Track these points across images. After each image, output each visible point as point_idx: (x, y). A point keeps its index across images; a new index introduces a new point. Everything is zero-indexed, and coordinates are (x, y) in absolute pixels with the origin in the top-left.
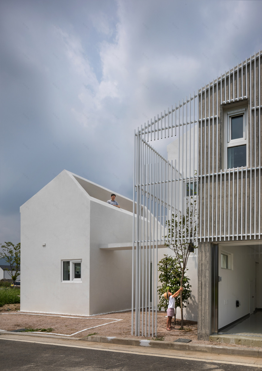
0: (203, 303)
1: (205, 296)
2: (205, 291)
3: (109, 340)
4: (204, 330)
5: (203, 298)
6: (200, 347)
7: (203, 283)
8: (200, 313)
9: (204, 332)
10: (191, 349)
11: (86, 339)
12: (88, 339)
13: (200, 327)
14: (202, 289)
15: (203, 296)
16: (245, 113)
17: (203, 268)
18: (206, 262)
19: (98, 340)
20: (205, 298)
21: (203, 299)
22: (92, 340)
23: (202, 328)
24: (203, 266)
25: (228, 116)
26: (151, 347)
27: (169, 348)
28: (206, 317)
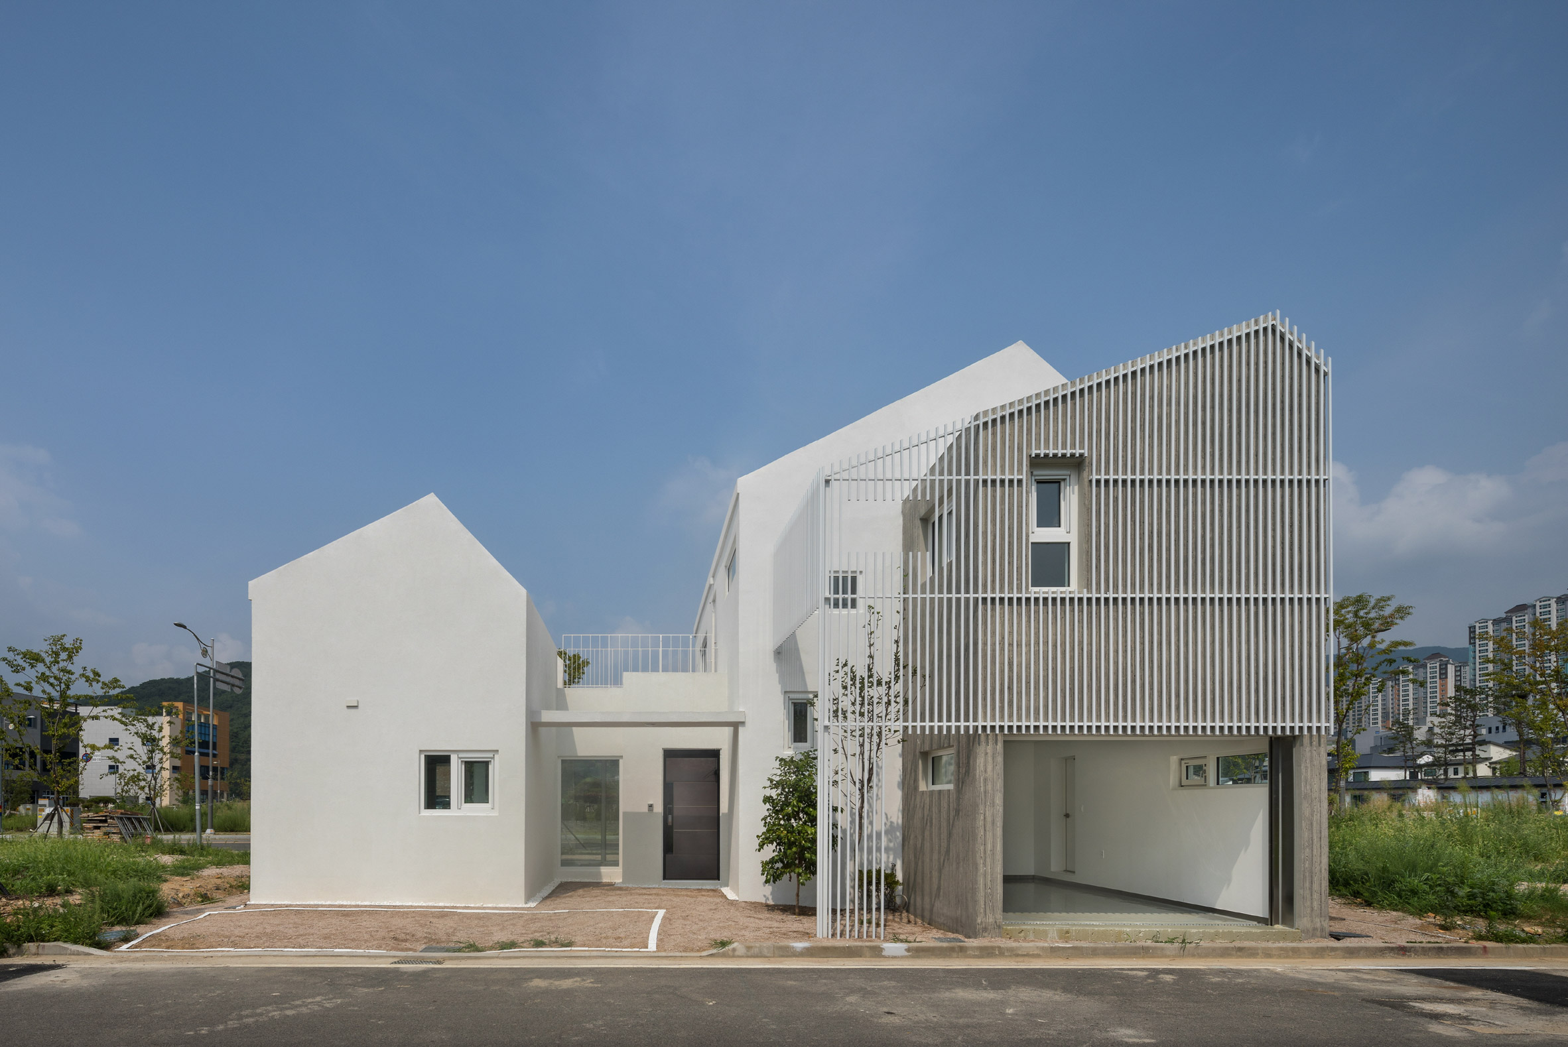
0: (988, 860)
1: (994, 846)
2: (994, 836)
3: (798, 950)
4: (991, 916)
5: (989, 849)
6: (1026, 948)
7: (989, 819)
8: (981, 881)
9: (991, 920)
10: (1006, 954)
11: (730, 953)
12: (737, 953)
13: (982, 911)
14: (985, 830)
15: (989, 847)
16: (1068, 480)
17: (989, 787)
18: (995, 776)
19: (765, 952)
20: (993, 850)
21: (988, 852)
22: (749, 954)
23: (988, 911)
24: (990, 783)
25: (1033, 478)
26: (912, 957)
27: (955, 955)
28: (997, 890)
